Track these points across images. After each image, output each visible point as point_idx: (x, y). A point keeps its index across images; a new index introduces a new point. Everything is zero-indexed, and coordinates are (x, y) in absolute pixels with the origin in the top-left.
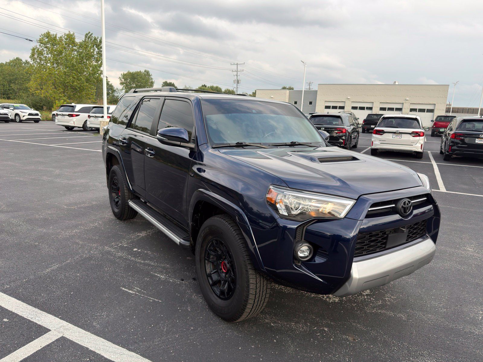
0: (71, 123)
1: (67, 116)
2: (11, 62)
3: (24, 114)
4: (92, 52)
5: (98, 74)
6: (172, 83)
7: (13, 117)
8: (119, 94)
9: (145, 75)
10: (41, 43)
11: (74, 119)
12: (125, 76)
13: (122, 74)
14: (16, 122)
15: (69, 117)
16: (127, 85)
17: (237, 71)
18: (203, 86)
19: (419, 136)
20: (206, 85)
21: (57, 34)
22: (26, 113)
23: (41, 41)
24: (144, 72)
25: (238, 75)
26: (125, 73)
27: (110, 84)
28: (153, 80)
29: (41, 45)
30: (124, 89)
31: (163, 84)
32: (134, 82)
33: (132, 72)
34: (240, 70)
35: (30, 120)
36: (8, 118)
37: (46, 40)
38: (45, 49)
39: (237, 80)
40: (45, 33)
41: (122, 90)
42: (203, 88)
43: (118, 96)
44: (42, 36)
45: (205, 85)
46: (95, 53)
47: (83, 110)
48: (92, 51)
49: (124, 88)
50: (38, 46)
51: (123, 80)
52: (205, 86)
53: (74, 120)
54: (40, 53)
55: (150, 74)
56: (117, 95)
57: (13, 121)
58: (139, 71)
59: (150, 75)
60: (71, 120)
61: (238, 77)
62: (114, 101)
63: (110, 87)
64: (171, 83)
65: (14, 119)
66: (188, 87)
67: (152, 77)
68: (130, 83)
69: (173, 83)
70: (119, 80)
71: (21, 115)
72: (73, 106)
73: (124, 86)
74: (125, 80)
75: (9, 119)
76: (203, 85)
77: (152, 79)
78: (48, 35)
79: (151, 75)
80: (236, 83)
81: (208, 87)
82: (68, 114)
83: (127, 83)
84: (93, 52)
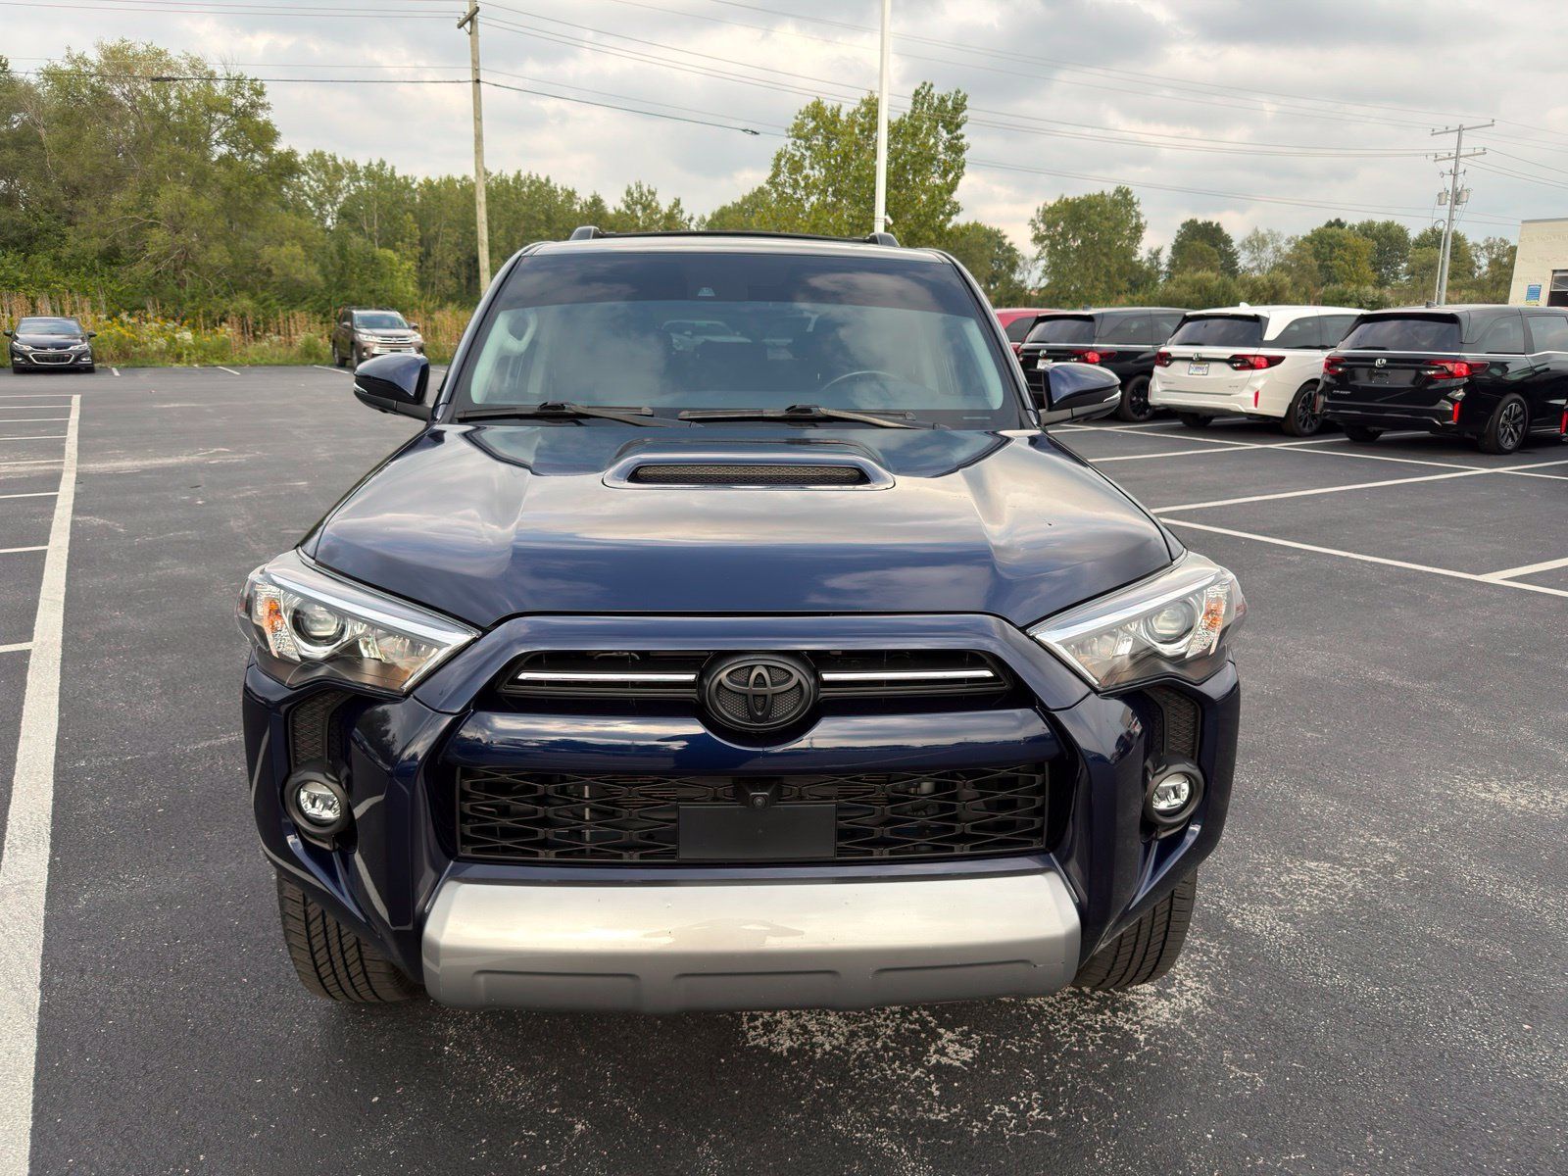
2: (745, 201)
4: (931, 148)
5: (943, 213)
6: (1214, 225)
8: (1026, 273)
9: (1115, 203)
10: (799, 138)
12: (1050, 215)
13: (1038, 210)
16: (1053, 245)
17: (1457, 157)
18: (1330, 225)
19: (1252, 367)
20: (1343, 220)
21: (841, 106)
23: (798, 132)
24: (1114, 195)
25: (1461, 169)
26: (1051, 203)
27: (1007, 244)
28: (1142, 220)
29: (798, 142)
30: (1043, 258)
31: (1180, 228)
32: (1076, 230)
33: (1074, 200)
34: (1472, 152)
37: (812, 125)
38: (808, 153)
39: (1455, 189)
40: (808, 107)
41: (1038, 259)
42: (1330, 231)
43: (1022, 282)
44: (800, 117)
45: (1338, 220)
46: (940, 149)
48: (932, 141)
49: (1044, 254)
50: (790, 147)
51: (1042, 227)
52: (1339, 224)
54: (796, 167)
55: (1135, 200)
56: (1021, 278)
58: (1097, 192)
59: (1133, 204)
61: (1461, 177)
62: (1008, 299)
63: (1007, 254)
64: (1210, 223)
66: (1266, 232)
67: (1138, 210)
68: (1063, 235)
69: (1218, 224)
70: (1030, 227)
73: (1043, 248)
74: (1048, 228)
76: (1333, 221)
77: (1138, 215)
78: (816, 111)
79: (1138, 202)
80: (1449, 202)
81: (1352, 228)
83: (1054, 236)
84: (936, 144)
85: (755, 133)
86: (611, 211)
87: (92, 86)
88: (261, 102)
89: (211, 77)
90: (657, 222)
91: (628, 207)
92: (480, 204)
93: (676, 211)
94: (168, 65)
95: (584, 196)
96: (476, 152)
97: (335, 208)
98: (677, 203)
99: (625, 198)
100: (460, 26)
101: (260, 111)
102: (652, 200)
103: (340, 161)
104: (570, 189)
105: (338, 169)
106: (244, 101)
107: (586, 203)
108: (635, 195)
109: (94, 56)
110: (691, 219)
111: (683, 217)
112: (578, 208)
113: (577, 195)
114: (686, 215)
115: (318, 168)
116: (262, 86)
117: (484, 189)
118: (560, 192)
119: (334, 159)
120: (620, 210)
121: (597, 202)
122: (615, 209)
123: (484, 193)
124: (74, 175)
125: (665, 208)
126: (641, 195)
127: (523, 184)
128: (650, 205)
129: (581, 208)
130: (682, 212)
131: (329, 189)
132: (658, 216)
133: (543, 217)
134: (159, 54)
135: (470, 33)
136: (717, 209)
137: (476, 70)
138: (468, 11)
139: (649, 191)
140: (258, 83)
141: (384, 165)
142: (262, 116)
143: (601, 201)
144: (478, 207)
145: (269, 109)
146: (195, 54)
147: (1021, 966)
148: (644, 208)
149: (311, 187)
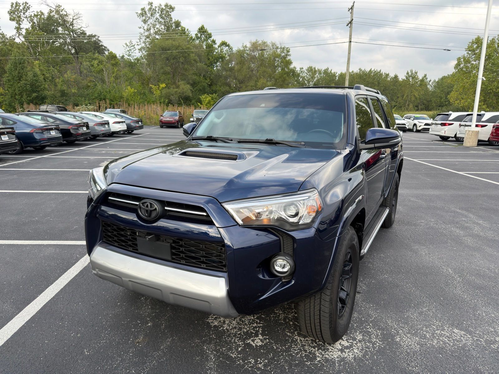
0: (442, 133)
1: (440, 125)
3: (421, 124)
7: (411, 127)
10: (470, 51)
11: (446, 128)
14: (413, 131)
15: (442, 126)
22: (423, 123)
35: (425, 130)
36: (405, 127)
37: (475, 46)
47: (457, 119)
53: (446, 130)
57: (410, 130)
60: (442, 129)
65: (412, 128)
71: (418, 124)
72: (447, 115)
75: (406, 129)
82: (440, 123)
85: (449, 50)
86: (400, 79)
87: (247, 53)
88: (288, 54)
89: (277, 48)
90: (417, 83)
91: (407, 78)
92: (347, 79)
93: (425, 78)
94: (267, 46)
95: (392, 75)
96: (347, 64)
97: (313, 83)
98: (425, 76)
99: (406, 75)
100: (347, 25)
101: (288, 57)
102: (416, 75)
103: (316, 69)
104: (387, 73)
105: (315, 71)
106: (284, 54)
107: (392, 77)
108: (410, 74)
109: (249, 45)
110: (430, 81)
111: (427, 80)
112: (389, 79)
113: (390, 75)
114: (428, 80)
115: (310, 71)
116: (289, 49)
117: (348, 75)
118: (384, 74)
119: (315, 68)
120: (404, 79)
121: (396, 77)
122: (402, 79)
123: (348, 76)
124: (240, 77)
125: (421, 78)
126: (412, 74)
127: (372, 72)
128: (415, 77)
129: (390, 79)
130: (427, 79)
131: (312, 78)
132: (418, 80)
133: (377, 83)
134: (265, 43)
135: (350, 27)
136: (441, 77)
137: (350, 38)
138: (350, 21)
139: (415, 72)
140: (288, 49)
141: (328, 69)
142: (288, 58)
143: (397, 76)
144: (346, 80)
145: (290, 56)
146: (274, 42)
147: (207, 303)
148: (413, 78)
149: (307, 77)
